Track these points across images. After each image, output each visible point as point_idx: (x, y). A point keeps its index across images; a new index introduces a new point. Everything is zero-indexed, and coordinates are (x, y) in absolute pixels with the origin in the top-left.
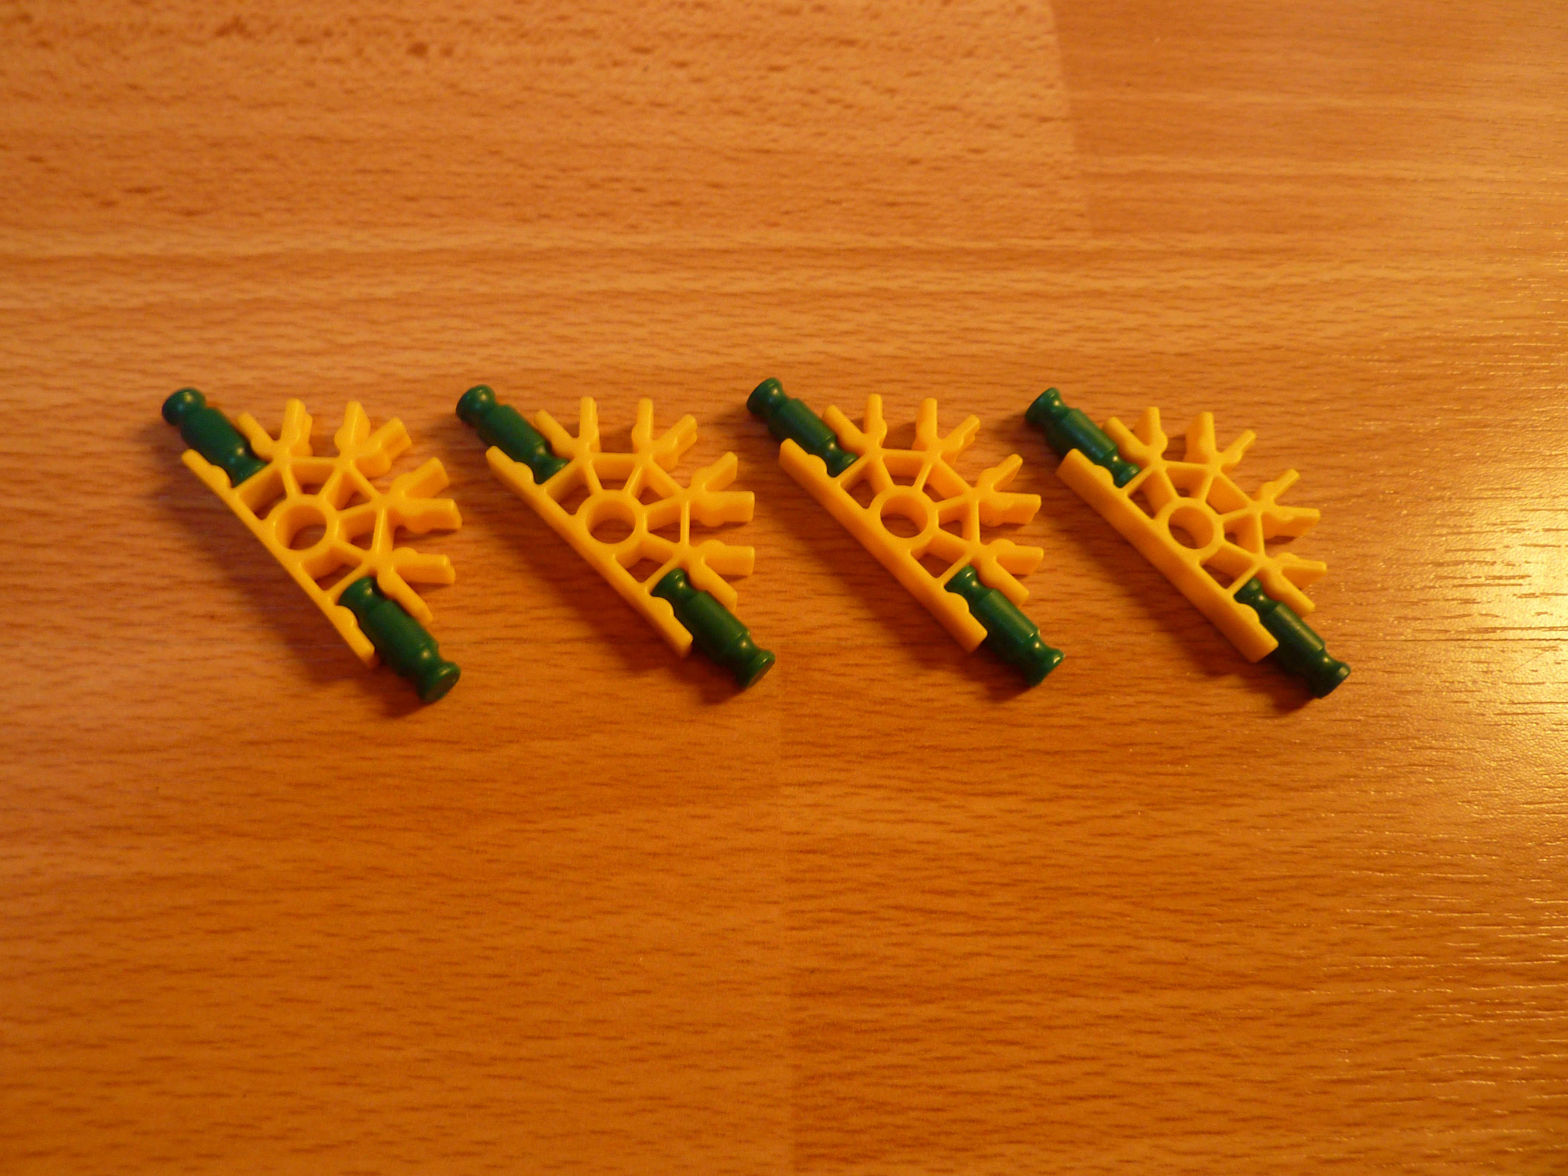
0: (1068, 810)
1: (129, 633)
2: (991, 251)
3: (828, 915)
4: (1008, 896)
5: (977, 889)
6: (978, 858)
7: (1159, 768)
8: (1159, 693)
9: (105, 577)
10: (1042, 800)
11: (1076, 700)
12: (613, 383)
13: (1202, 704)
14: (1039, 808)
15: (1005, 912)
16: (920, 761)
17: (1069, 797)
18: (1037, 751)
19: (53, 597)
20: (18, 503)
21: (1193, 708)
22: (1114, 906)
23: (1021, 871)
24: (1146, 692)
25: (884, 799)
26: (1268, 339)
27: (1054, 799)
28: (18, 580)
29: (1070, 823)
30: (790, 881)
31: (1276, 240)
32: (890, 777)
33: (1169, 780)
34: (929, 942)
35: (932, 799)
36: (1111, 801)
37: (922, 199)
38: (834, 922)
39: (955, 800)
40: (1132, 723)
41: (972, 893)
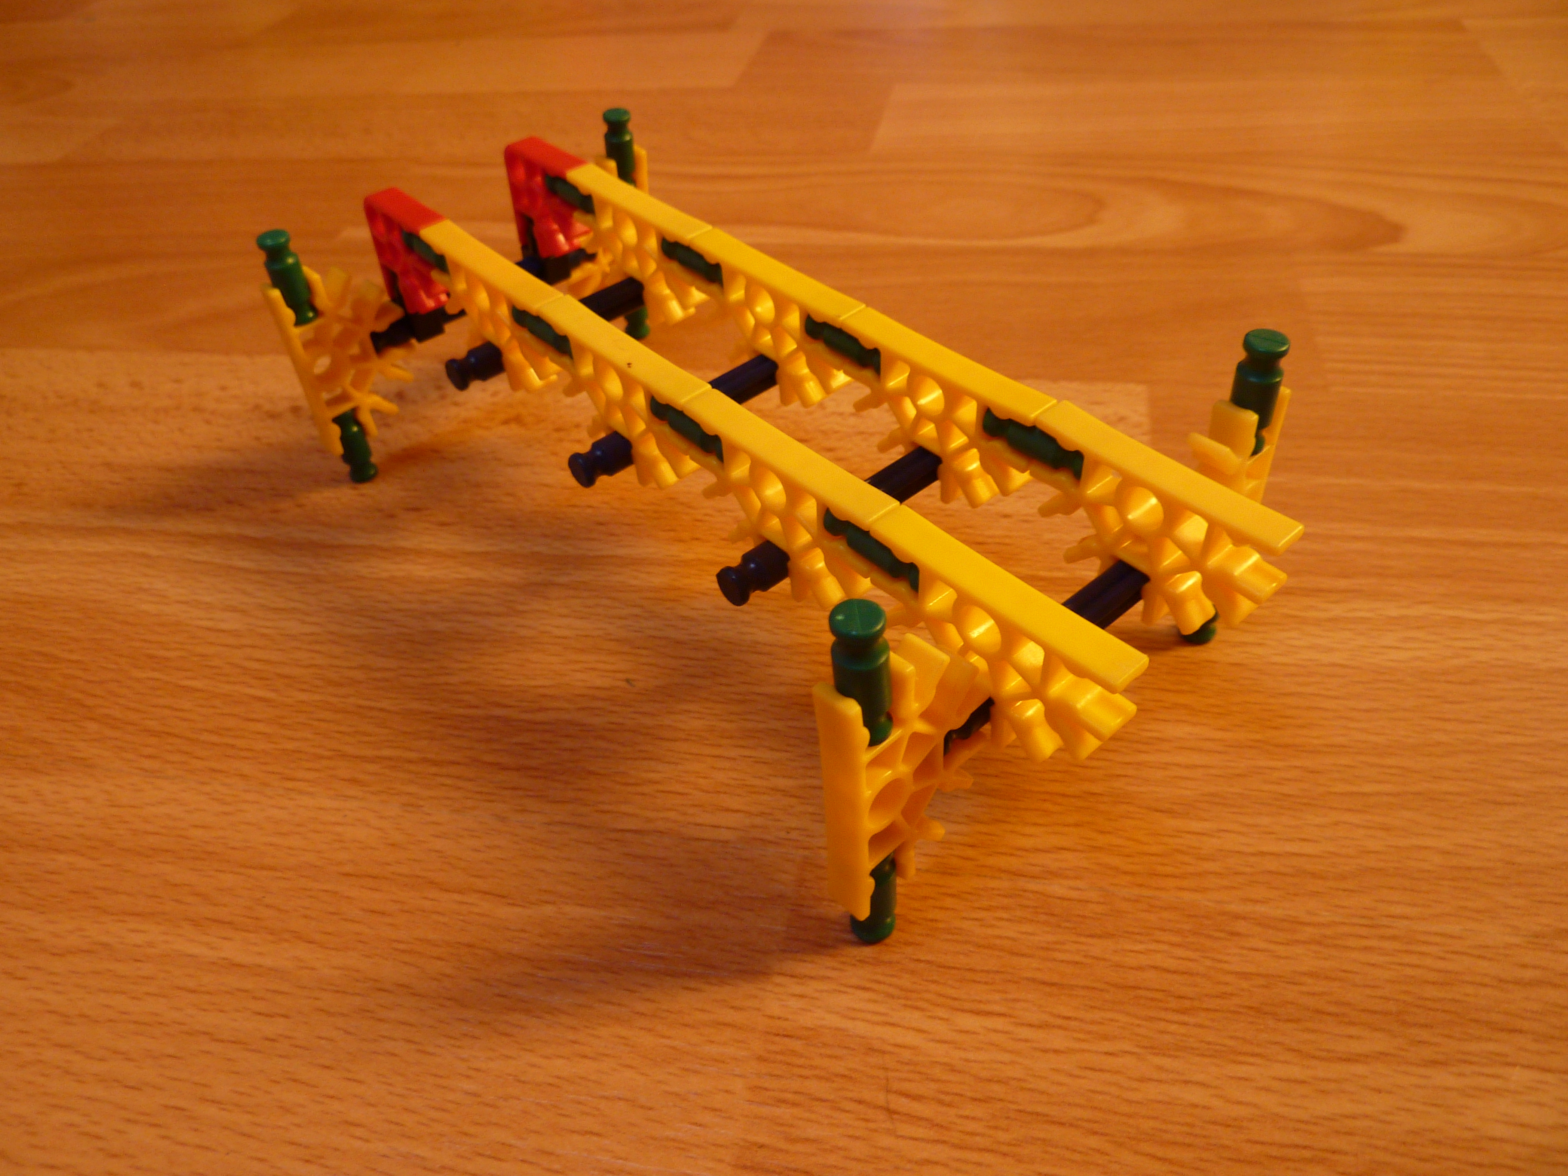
0: (1058, 1040)
1: (290, 785)
2: (1063, 579)
3: (789, 1096)
4: (978, 1111)
5: (947, 1099)
6: (953, 1070)
7: (1163, 1014)
8: (1173, 945)
9: (291, 746)
10: (1030, 1025)
11: (1083, 939)
12: (715, 650)
13: (1220, 961)
14: (1025, 1033)
15: (972, 1126)
16: (913, 972)
17: (1060, 1027)
18: (1033, 980)
19: (249, 754)
20: (252, 691)
21: (1208, 963)
22: (1093, 1142)
23: (997, 1090)
24: (1158, 942)
25: (870, 1001)
26: (1325, 658)
27: (1043, 1026)
28: (231, 741)
29: (1056, 1051)
30: (761, 1059)
31: (1343, 583)
32: (879, 982)
33: (1173, 1028)
34: (886, 1141)
35: (917, 1008)
36: (1106, 1037)
37: (1007, 541)
38: (795, 1104)
39: (941, 1013)
40: (1140, 968)
41: (941, 1102)
